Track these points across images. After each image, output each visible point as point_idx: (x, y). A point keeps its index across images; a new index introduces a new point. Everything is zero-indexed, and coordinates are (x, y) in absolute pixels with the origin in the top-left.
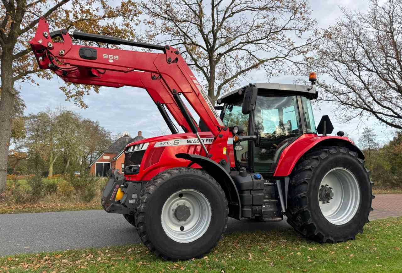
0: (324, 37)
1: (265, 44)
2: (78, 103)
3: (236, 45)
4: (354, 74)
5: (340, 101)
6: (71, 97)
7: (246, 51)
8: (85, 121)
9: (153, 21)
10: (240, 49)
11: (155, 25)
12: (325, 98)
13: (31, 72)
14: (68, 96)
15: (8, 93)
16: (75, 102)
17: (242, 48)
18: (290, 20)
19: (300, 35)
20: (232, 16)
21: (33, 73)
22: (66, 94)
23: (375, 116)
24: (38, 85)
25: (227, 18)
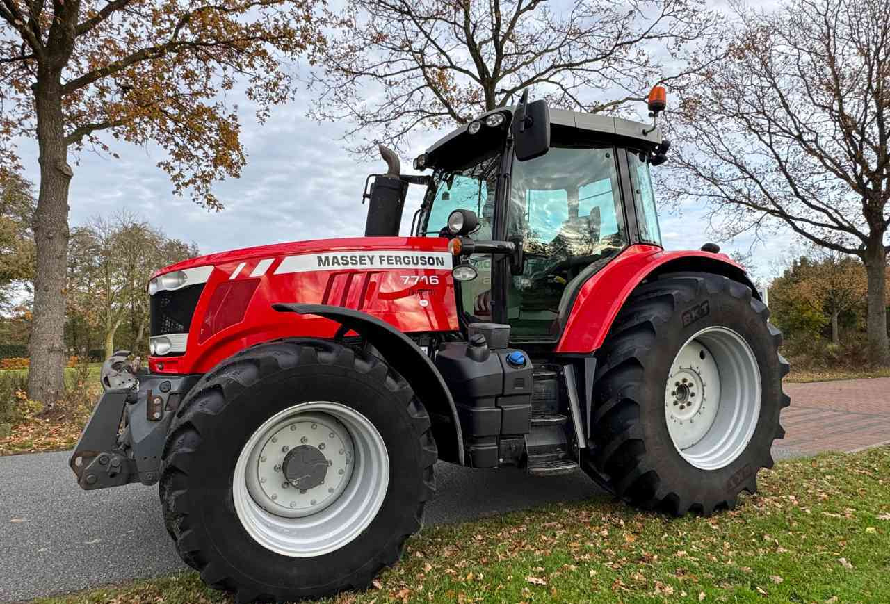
0: (726, 55)
1: (598, 71)
2: (201, 198)
3: (542, 71)
4: (761, 139)
5: (724, 195)
6: (186, 184)
7: (558, 86)
8: (171, 245)
9: (350, 20)
10: (547, 80)
11: (356, 29)
12: (692, 191)
13: (99, 127)
14: (178, 185)
15: (58, 173)
16: (194, 197)
17: (550, 79)
18: (663, 16)
19: (675, 51)
20: (535, 6)
21: (104, 128)
22: (175, 178)
23: (789, 225)
24: (116, 156)
25: (525, 10)
